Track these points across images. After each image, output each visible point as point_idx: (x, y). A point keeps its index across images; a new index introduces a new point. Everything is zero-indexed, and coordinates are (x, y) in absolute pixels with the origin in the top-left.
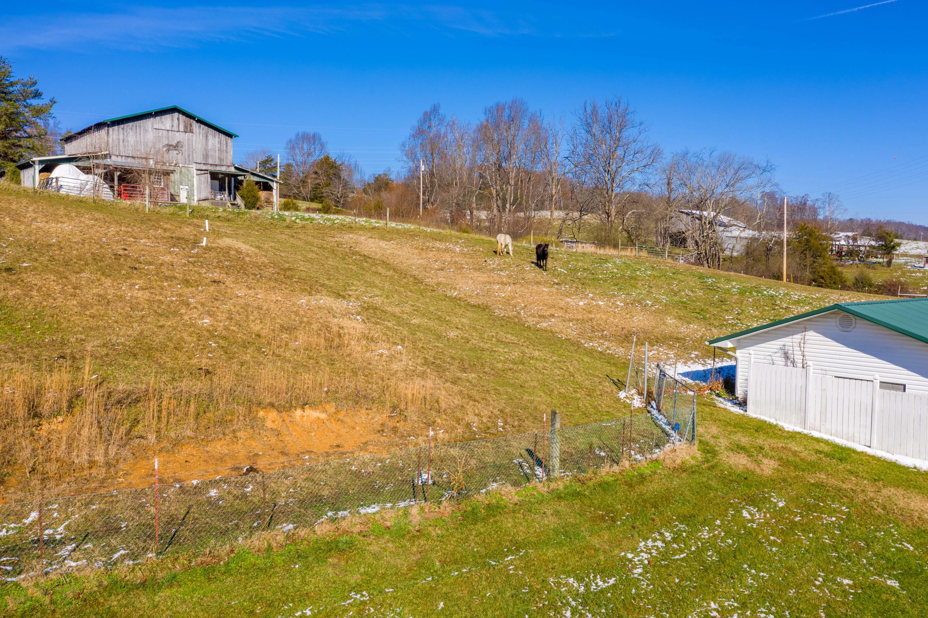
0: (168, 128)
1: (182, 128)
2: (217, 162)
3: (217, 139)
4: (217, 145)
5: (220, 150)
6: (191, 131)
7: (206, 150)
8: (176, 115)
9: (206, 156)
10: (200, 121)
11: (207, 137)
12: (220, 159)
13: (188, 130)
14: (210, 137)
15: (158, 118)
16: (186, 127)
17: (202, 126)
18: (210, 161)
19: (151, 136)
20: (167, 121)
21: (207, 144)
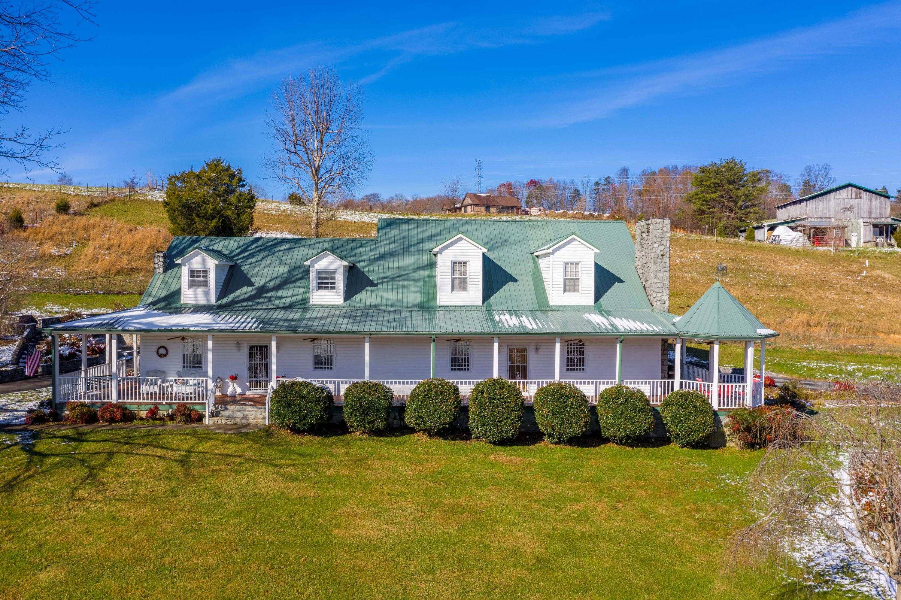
0: (845, 197)
1: (854, 196)
2: (878, 216)
3: (878, 201)
4: (879, 205)
5: (880, 208)
6: (860, 198)
7: (870, 208)
8: (850, 188)
9: (870, 213)
10: (867, 190)
11: (871, 200)
12: (880, 214)
13: (858, 197)
14: (874, 200)
15: (838, 192)
16: (856, 195)
17: (868, 193)
18: (873, 216)
19: (833, 204)
20: (844, 193)
21: (871, 204)
